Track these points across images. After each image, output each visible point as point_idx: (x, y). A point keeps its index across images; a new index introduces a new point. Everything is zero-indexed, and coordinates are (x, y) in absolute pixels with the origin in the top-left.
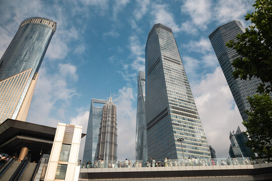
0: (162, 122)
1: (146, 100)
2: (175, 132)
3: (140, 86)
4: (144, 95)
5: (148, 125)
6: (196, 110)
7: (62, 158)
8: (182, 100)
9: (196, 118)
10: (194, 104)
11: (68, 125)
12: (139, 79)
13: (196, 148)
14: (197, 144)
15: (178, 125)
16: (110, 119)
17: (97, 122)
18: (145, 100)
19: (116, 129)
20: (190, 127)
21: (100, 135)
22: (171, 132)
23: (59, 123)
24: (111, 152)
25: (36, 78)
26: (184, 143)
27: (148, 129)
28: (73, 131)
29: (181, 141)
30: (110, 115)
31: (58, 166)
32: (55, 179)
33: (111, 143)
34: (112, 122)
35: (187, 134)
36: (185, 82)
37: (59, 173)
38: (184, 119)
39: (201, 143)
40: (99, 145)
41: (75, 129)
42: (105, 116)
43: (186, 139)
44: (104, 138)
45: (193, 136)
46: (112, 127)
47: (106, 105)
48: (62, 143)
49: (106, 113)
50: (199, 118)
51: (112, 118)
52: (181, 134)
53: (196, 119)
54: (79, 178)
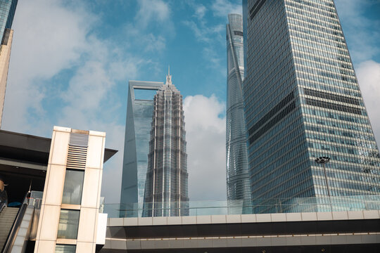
0: (282, 125)
1: (246, 79)
2: (311, 146)
3: (231, 48)
4: (242, 68)
5: (250, 132)
6: (360, 95)
7: (68, 199)
8: (327, 75)
9: (360, 113)
10: (356, 81)
11: (74, 131)
12: (230, 33)
13: (357, 178)
14: (358, 170)
15: (318, 129)
16: (170, 122)
17: (143, 128)
18: (243, 79)
19: (184, 142)
20: (345, 134)
21: (151, 155)
22: (302, 145)
23: (55, 128)
24: (175, 189)
25: (9, 41)
26: (331, 166)
27: (251, 141)
28: (87, 143)
29: (322, 162)
30: (170, 114)
31: (61, 214)
32: (58, 238)
33: (175, 172)
34: (175, 128)
35: (338, 149)
36: (336, 33)
37: (64, 227)
38: (330, 116)
39: (368, 166)
40: (150, 175)
41: (91, 138)
42: (160, 117)
43: (335, 158)
44: (160, 162)
45: (351, 151)
46: (176, 139)
47: (161, 93)
48: (65, 168)
49: (160, 110)
50: (366, 114)
51: (175, 119)
52: (323, 148)
53: (357, 116)
54: (107, 236)
